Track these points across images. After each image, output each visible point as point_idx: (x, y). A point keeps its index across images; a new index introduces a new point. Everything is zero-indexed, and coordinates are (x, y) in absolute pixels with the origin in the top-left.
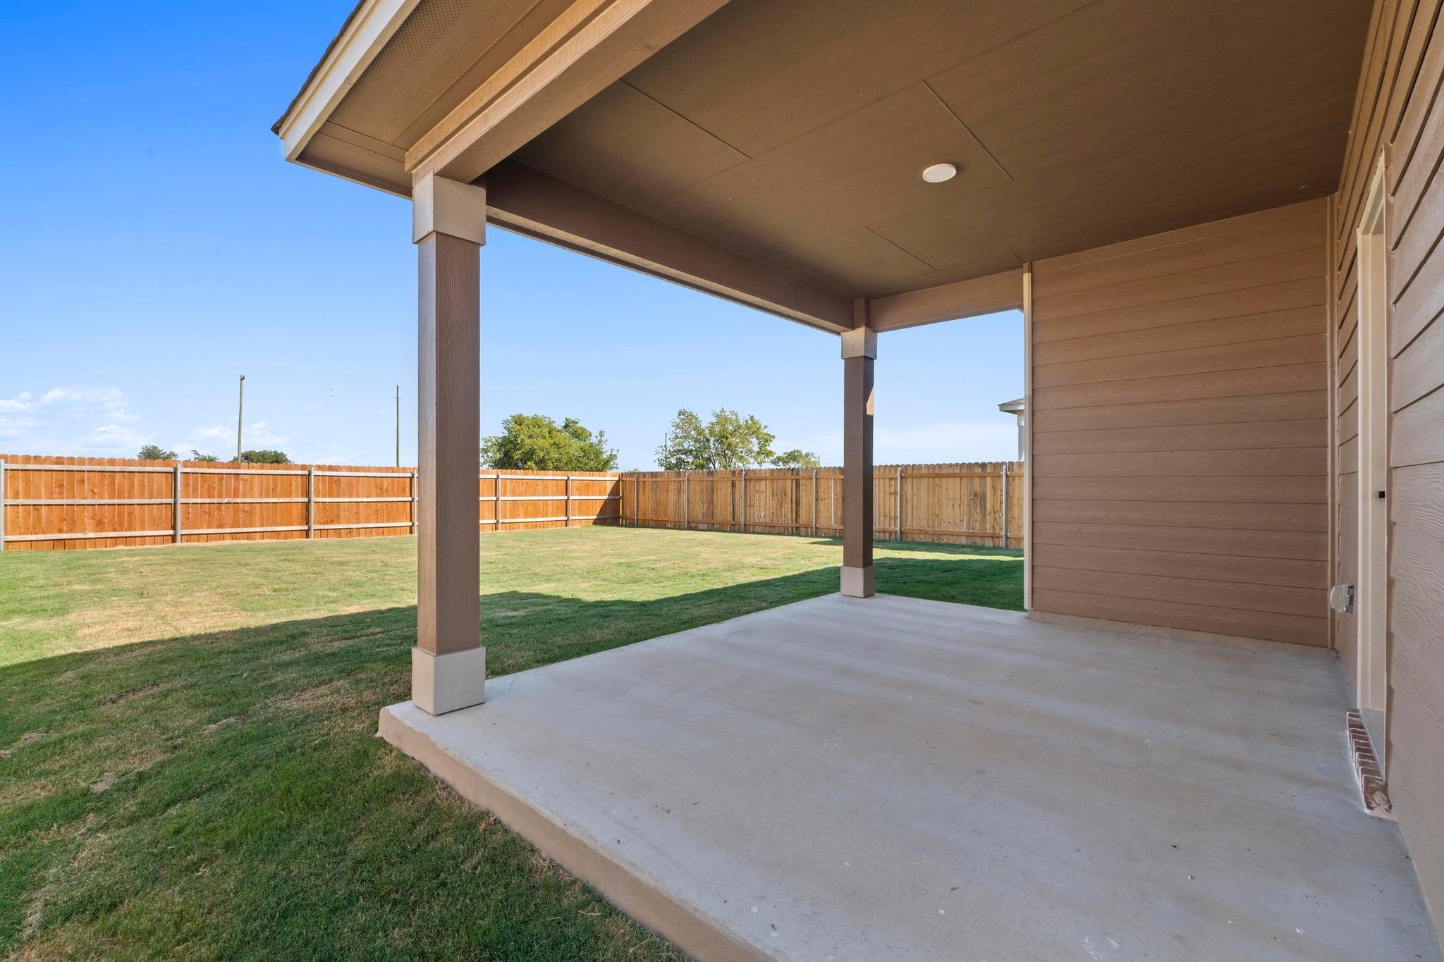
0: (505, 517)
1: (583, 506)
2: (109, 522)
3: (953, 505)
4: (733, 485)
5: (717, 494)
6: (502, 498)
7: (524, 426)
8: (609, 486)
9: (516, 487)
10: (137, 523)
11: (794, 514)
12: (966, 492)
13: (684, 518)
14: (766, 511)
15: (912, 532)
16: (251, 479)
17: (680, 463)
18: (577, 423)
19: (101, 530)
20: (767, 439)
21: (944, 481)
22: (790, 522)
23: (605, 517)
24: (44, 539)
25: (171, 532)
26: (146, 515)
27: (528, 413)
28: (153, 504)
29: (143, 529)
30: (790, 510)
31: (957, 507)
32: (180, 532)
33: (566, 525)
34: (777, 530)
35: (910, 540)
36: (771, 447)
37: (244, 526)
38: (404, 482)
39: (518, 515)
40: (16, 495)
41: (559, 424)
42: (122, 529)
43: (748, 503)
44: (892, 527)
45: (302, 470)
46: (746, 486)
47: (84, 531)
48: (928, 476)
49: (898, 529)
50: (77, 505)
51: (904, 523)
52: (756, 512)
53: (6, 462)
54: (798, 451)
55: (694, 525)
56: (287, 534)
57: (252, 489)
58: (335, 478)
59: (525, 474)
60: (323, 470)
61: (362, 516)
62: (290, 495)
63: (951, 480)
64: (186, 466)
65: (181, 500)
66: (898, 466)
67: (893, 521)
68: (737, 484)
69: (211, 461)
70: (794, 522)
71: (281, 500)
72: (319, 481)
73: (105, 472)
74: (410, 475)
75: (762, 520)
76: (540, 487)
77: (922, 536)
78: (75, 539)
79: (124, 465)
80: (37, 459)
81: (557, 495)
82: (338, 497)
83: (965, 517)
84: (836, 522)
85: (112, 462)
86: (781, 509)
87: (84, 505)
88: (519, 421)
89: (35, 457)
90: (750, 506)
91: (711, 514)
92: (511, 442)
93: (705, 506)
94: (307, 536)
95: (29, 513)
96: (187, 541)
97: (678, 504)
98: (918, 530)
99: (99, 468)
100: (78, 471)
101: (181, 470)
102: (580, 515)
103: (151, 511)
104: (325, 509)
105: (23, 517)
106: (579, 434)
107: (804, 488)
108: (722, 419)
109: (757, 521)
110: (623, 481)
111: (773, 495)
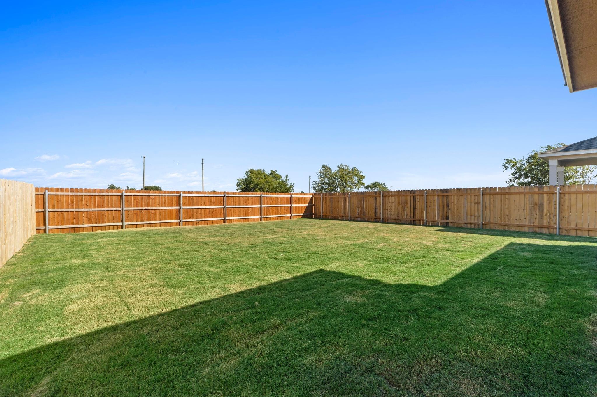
0: (264, 215)
1: (298, 209)
2: (94, 219)
3: (519, 210)
4: (376, 198)
5: (366, 203)
6: (263, 206)
7: (254, 174)
8: (308, 199)
9: (269, 200)
10: (106, 220)
11: (412, 214)
12: (528, 203)
13: (348, 215)
14: (395, 212)
15: (490, 224)
16: (155, 198)
17: (322, 188)
18: (276, 172)
19: (91, 223)
20: (363, 177)
21: (512, 196)
22: (410, 218)
23: (307, 214)
24: (66, 227)
25: (121, 224)
26: (110, 215)
27: (255, 168)
28: (113, 211)
29: (109, 222)
30: (410, 211)
31: (521, 211)
32: (125, 223)
33: (290, 218)
34: (402, 222)
35: (488, 228)
36: (363, 181)
37: (152, 221)
38: (221, 199)
39: (270, 214)
40: (53, 207)
41: (268, 172)
42: (99, 223)
43: (384, 208)
44: (476, 221)
45: (177, 193)
46: (383, 199)
47: (83, 223)
48: (501, 194)
49: (481, 222)
50: (80, 211)
51: (484, 219)
52: (389, 212)
53: (48, 191)
54: (377, 183)
55: (353, 218)
56: (171, 224)
57: (155, 203)
58: (191, 197)
59: (272, 194)
60: (186, 193)
61: (203, 215)
62: (172, 206)
63: (517, 196)
64: (127, 192)
65: (125, 208)
66: (480, 188)
67: (476, 218)
68: (378, 198)
69: (133, 190)
70: (412, 218)
71: (168, 208)
72: (184, 199)
73: (91, 195)
74: (223, 195)
75: (393, 216)
76: (279, 200)
77: (496, 227)
78: (79, 227)
79: (100, 192)
80: (62, 190)
81: (286, 204)
82: (193, 206)
83: (528, 216)
84: (438, 218)
85: (95, 191)
86: (404, 211)
87: (83, 211)
88: (252, 171)
89: (61, 189)
90: (385, 209)
91: (363, 213)
92: (249, 181)
93: (359, 209)
94: (180, 225)
95: (59, 215)
96: (128, 228)
97: (345, 208)
98: (494, 223)
99: (89, 194)
100: (80, 195)
101: (124, 194)
102: (296, 213)
103: (112, 214)
104: (187, 212)
105: (57, 217)
106: (277, 177)
107: (418, 200)
108: (341, 169)
109: (390, 217)
110: (314, 197)
111: (399, 203)
